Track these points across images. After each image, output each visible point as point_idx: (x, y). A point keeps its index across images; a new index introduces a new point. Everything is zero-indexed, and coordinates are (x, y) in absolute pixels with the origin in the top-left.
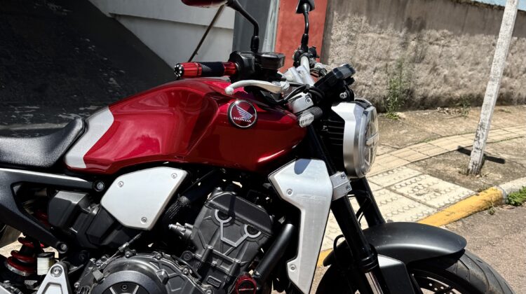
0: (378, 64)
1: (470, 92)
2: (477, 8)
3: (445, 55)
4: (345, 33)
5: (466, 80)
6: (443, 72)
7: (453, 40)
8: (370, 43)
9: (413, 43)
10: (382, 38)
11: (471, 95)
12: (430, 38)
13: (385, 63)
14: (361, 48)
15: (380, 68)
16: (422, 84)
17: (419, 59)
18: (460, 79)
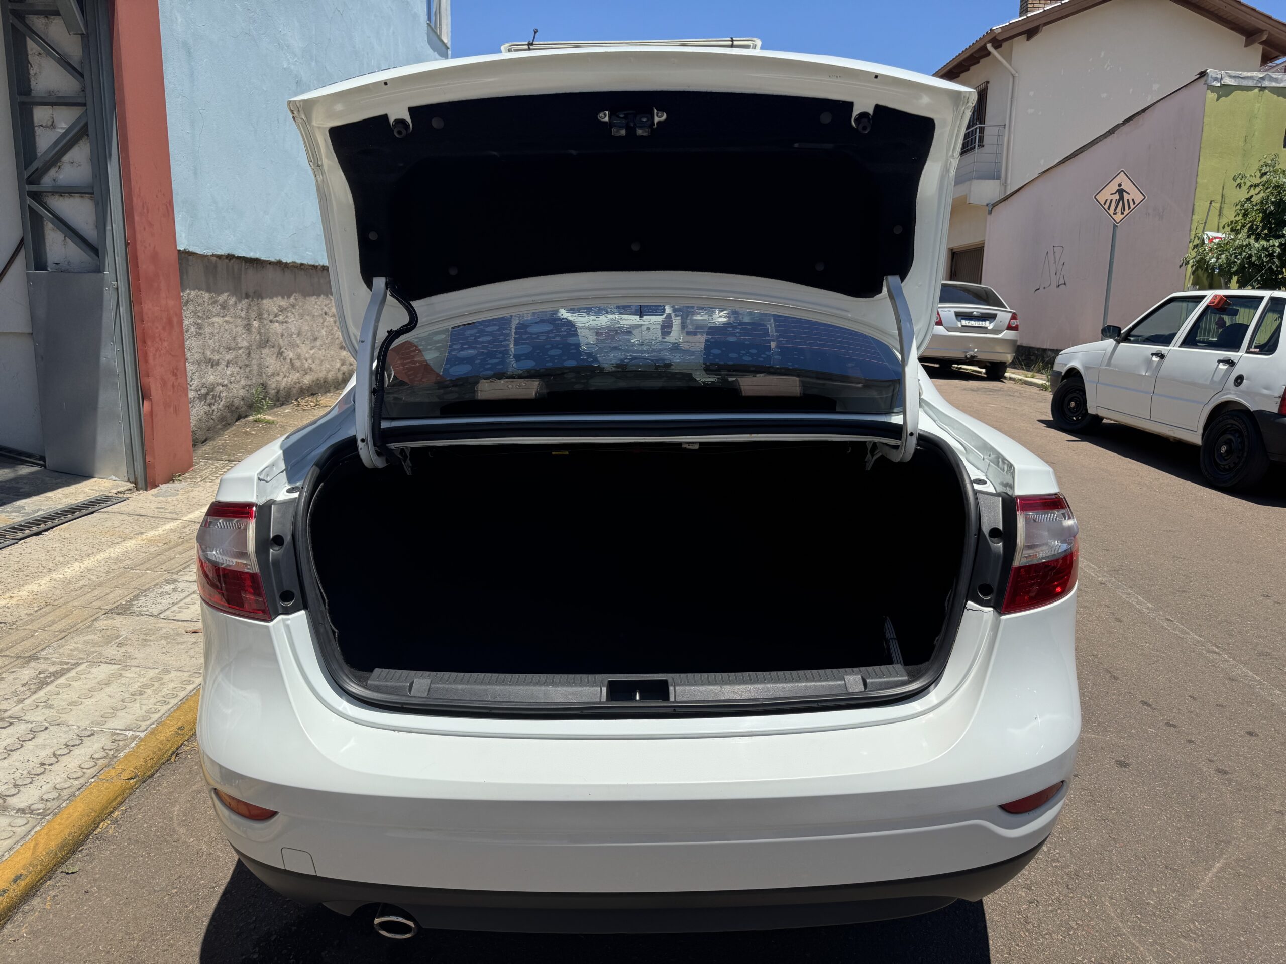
0: (229, 356)
1: (316, 376)
2: (303, 272)
3: (286, 335)
4: (191, 321)
5: (310, 361)
6: (288, 355)
7: (289, 314)
8: (217, 330)
9: (256, 324)
10: (226, 322)
11: (318, 379)
12: (269, 315)
13: (234, 353)
14: (210, 339)
15: (231, 361)
16: (273, 374)
17: (265, 343)
18: (305, 361)
